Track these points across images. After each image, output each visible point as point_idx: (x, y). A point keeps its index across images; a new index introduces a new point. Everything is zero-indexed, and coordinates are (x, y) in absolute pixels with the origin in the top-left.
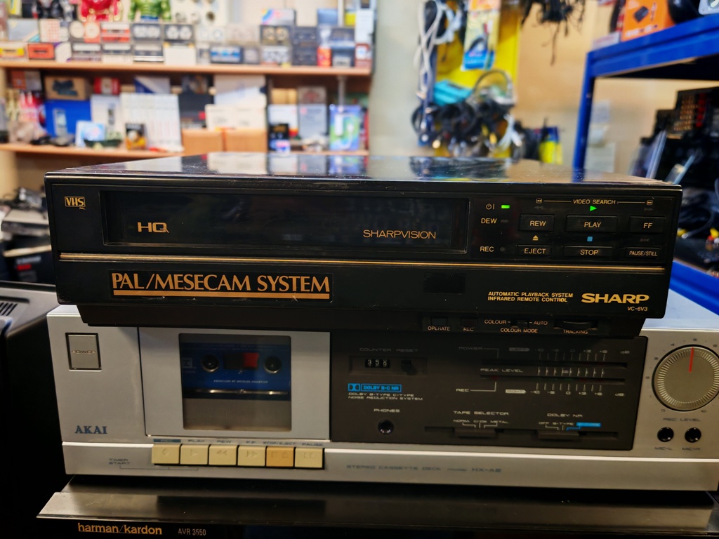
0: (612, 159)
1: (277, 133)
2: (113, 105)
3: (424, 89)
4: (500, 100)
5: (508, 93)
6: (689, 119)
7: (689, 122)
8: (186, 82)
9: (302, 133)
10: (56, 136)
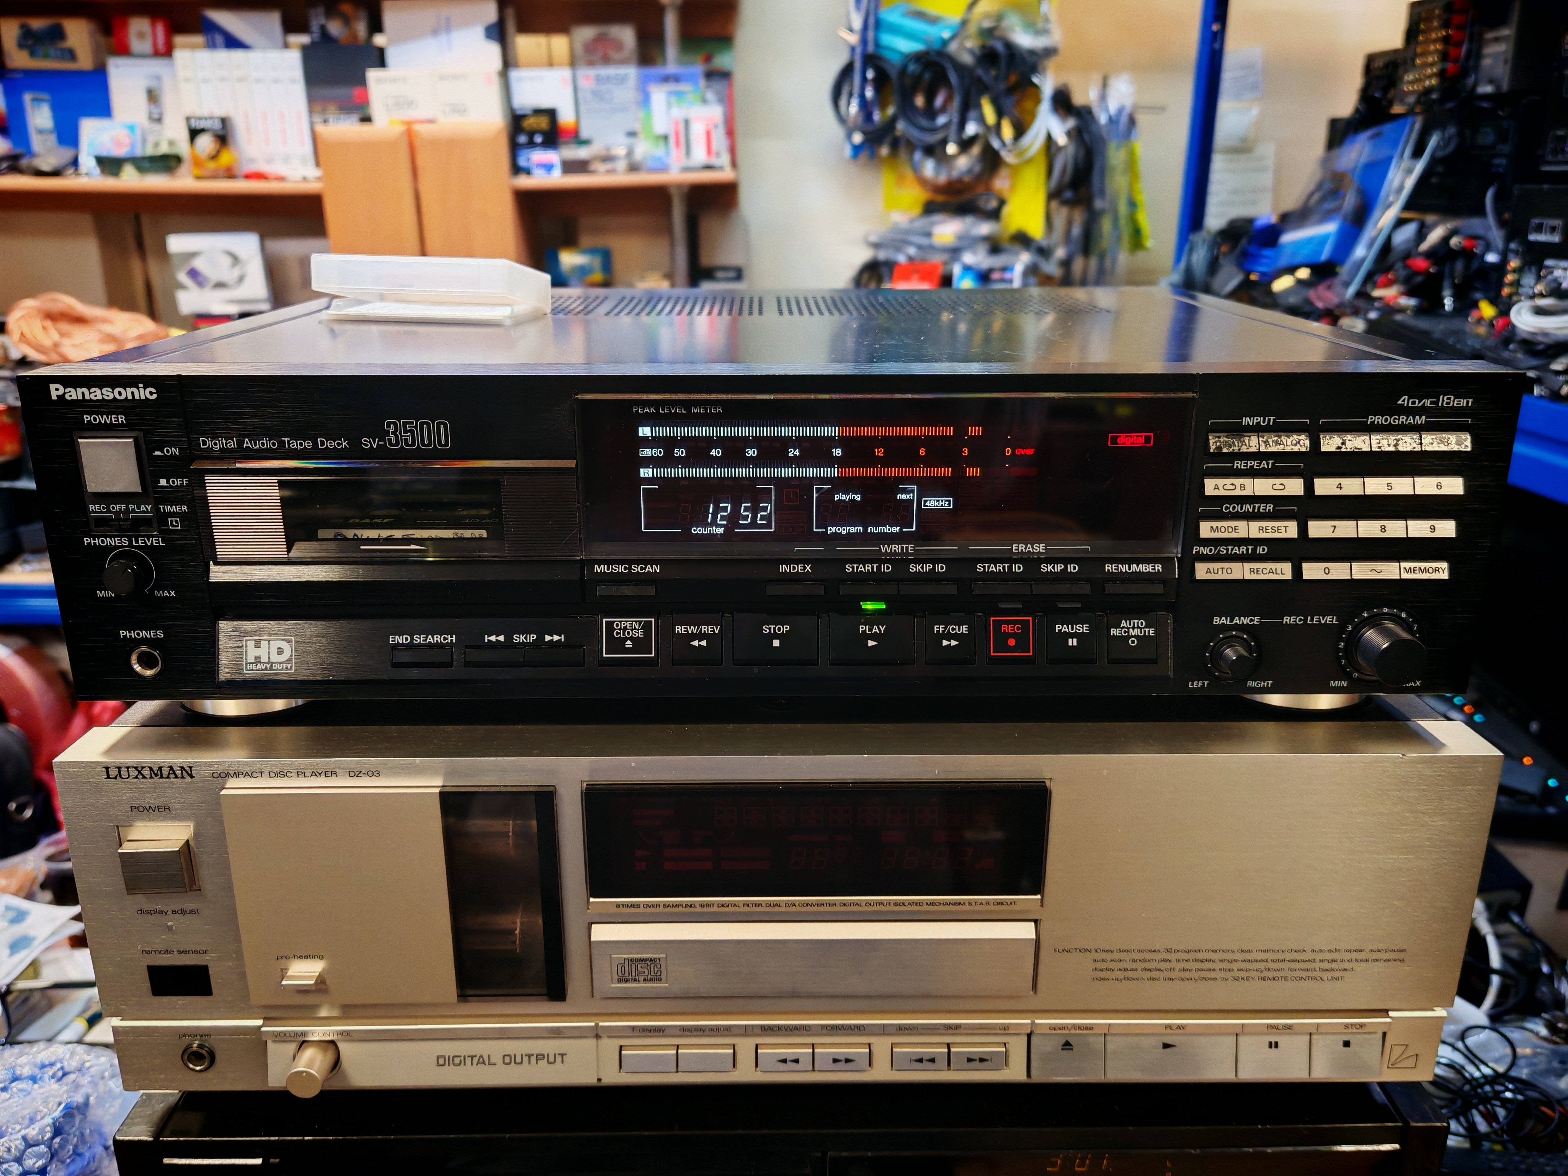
0: (1267, 180)
1: (531, 134)
2: (159, 78)
3: (857, 22)
4: (1024, 40)
5: (1040, 25)
6: (1432, 65)
7: (1435, 70)
8: (317, 20)
9: (584, 134)
10: (30, 153)
